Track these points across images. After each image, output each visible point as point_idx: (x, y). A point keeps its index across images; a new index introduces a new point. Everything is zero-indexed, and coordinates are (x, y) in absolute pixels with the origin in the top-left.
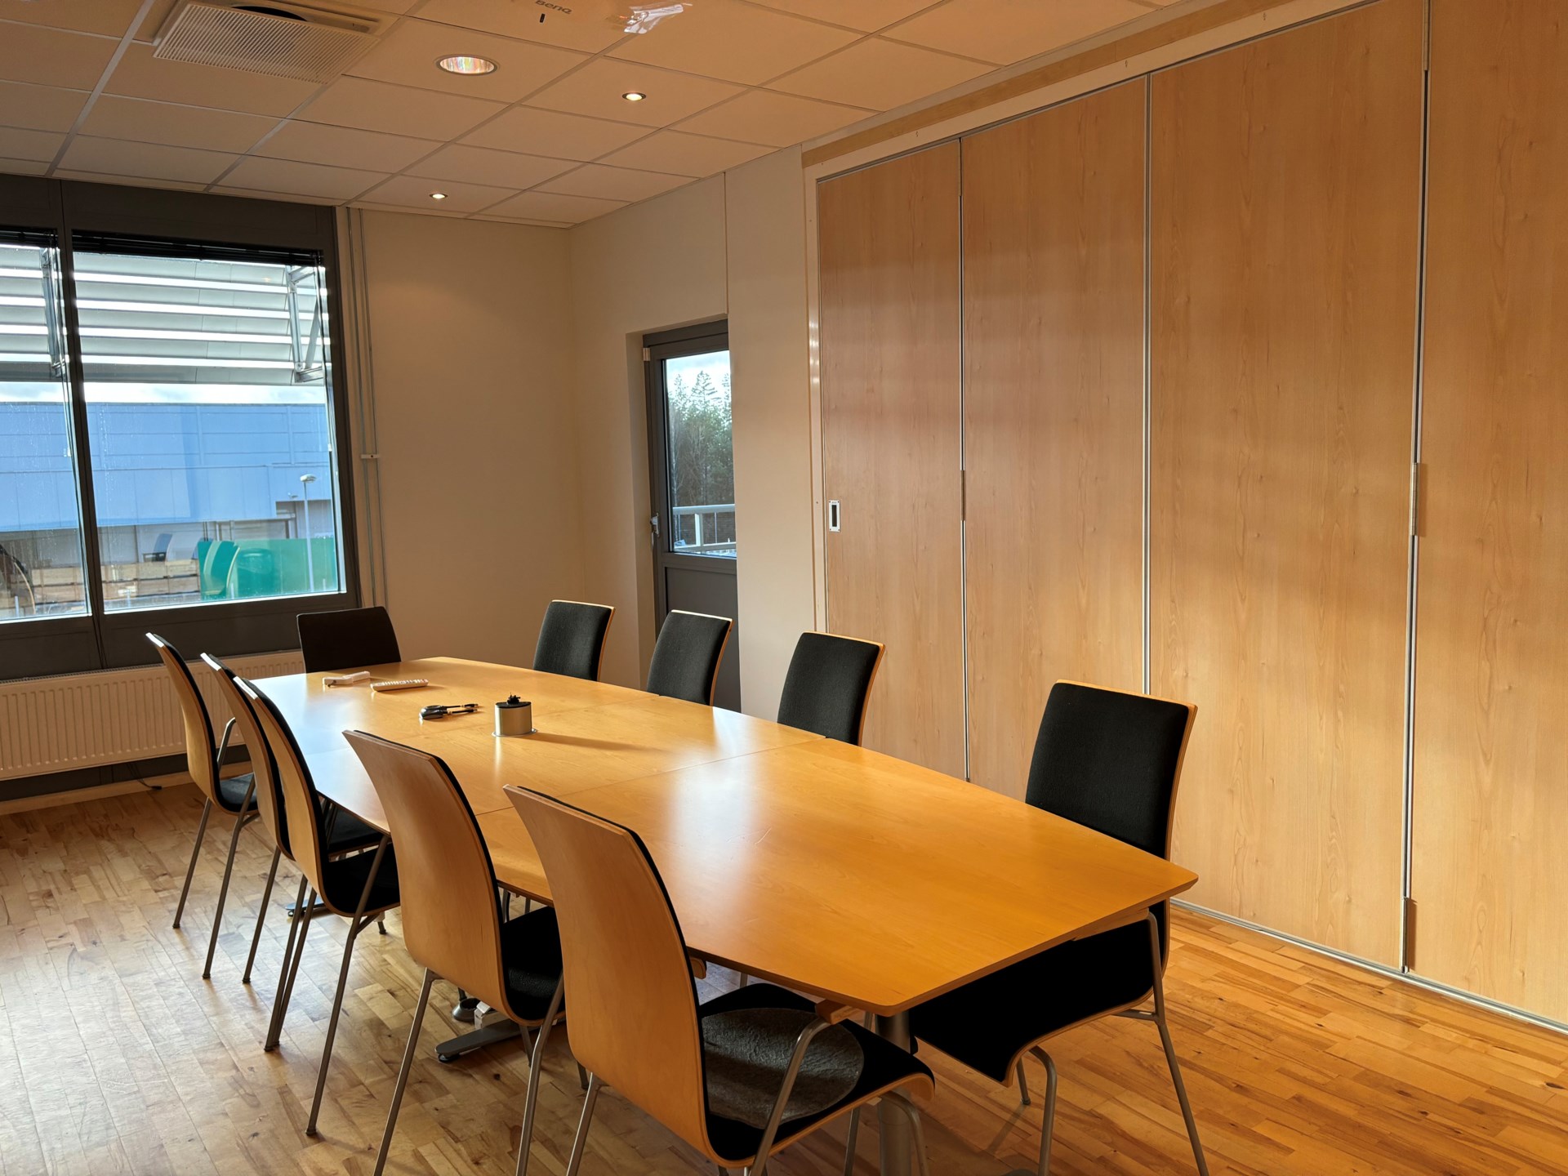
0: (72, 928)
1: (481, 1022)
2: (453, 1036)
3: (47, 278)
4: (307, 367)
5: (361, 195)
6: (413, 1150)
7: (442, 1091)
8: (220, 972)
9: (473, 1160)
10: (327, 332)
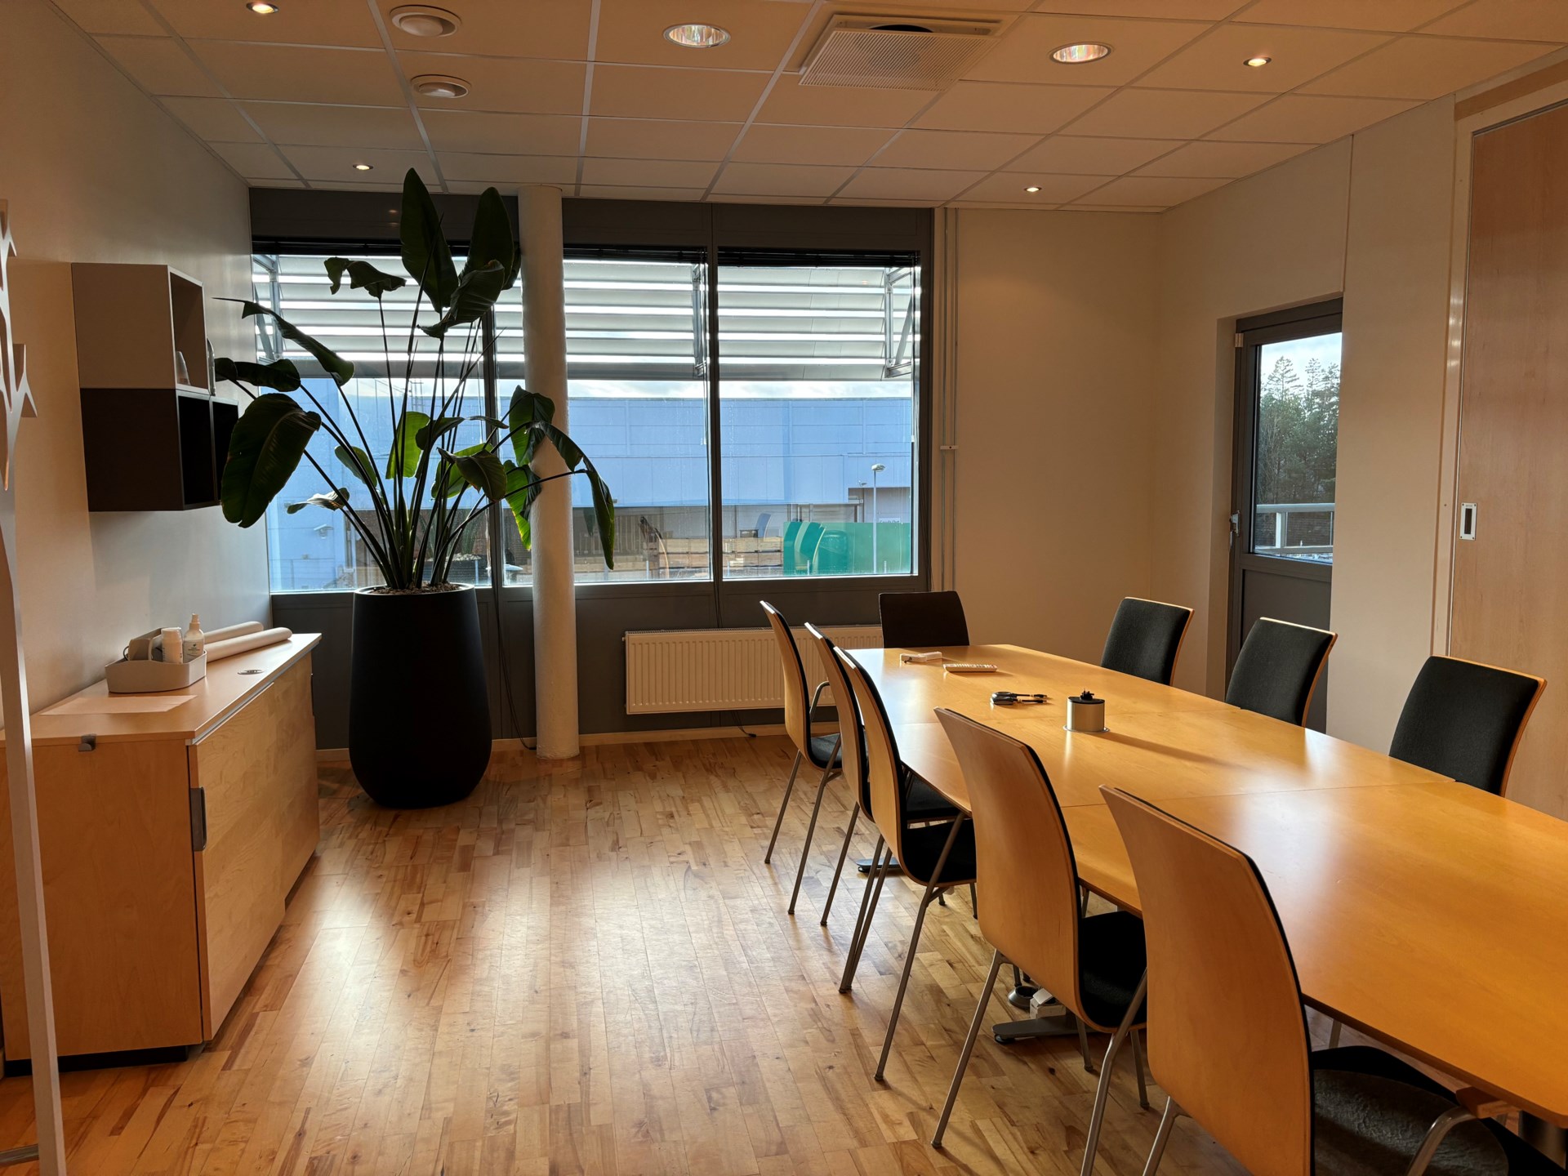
0: (688, 848)
1: (1036, 1012)
2: (1009, 1020)
3: (696, 290)
4: (897, 363)
5: (958, 195)
6: (971, 1122)
7: (998, 1071)
8: (802, 911)
9: (1028, 1148)
10: (918, 328)
